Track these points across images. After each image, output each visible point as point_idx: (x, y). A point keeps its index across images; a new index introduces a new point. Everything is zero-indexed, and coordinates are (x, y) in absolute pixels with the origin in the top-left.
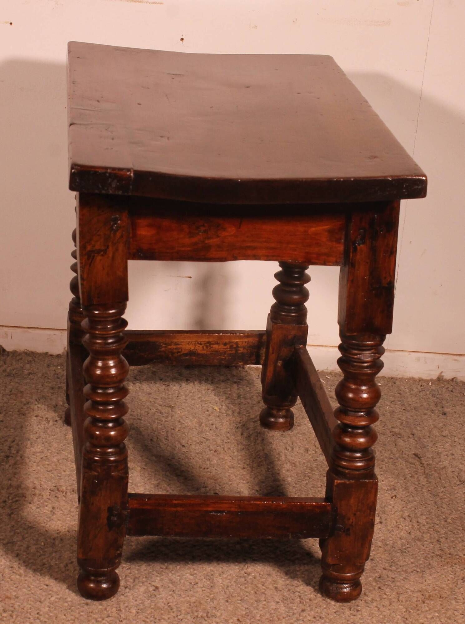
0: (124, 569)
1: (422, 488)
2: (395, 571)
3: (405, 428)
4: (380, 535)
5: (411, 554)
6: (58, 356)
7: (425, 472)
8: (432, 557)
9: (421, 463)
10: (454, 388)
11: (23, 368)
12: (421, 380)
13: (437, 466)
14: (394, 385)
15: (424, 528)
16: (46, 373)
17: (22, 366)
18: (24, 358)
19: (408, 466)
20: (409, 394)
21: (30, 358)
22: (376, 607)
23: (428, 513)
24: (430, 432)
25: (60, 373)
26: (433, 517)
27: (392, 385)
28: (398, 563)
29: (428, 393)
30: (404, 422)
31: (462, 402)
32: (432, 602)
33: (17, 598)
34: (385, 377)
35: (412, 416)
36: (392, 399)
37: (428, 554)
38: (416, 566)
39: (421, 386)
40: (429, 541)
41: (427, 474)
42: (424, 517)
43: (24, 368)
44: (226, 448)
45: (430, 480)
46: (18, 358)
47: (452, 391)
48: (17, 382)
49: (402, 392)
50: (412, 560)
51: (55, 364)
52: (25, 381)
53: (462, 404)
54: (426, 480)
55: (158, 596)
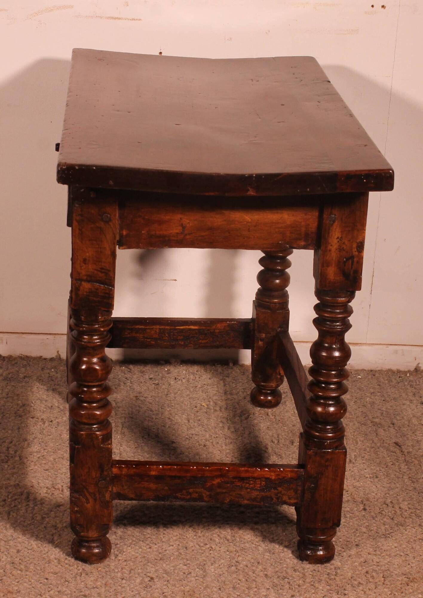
0: (120, 562)
1: (403, 475)
2: (380, 555)
3: (385, 418)
4: (364, 522)
5: (394, 539)
6: (52, 359)
7: (405, 460)
8: (415, 540)
9: (402, 451)
11: (18, 372)
12: (399, 371)
13: (417, 453)
14: (374, 377)
15: (406, 514)
16: (41, 376)
17: (18, 370)
18: (19, 362)
19: (389, 454)
20: (388, 385)
21: (25, 363)
22: (362, 590)
23: (410, 499)
24: (409, 421)
25: (54, 375)
26: (415, 502)
27: (372, 378)
28: (382, 548)
29: (406, 383)
30: (384, 412)
32: (416, 585)
33: (19, 592)
34: (365, 370)
35: (391, 406)
36: (372, 391)
37: (411, 538)
38: (399, 550)
39: (400, 377)
40: (411, 525)
41: (408, 461)
42: (406, 503)
43: (19, 372)
44: (214, 443)
45: (410, 467)
46: (13, 362)
48: (13, 386)
49: (381, 384)
50: (396, 545)
51: (49, 367)
52: (21, 385)
54: (406, 467)
55: (153, 586)
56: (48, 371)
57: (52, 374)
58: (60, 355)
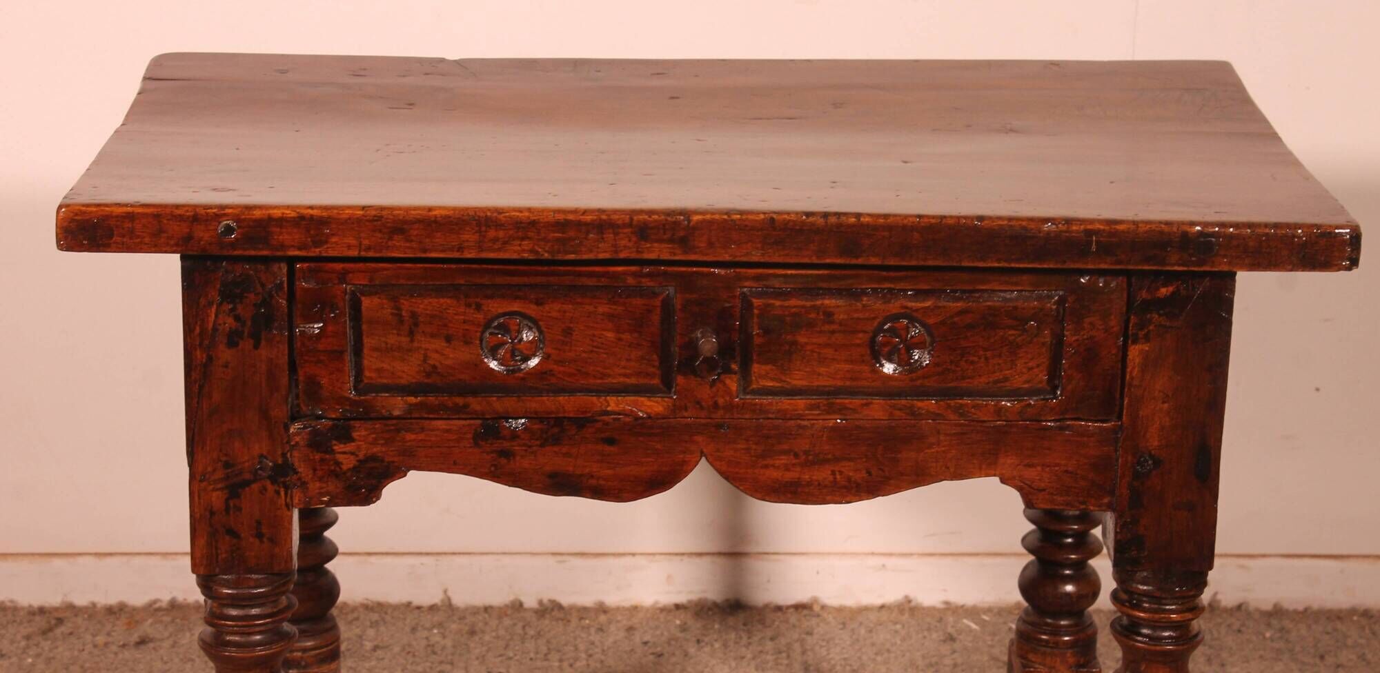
6: (433, 608)
10: (1243, 625)
11: (360, 637)
16: (410, 645)
17: (360, 633)
21: (375, 617)
25: (438, 642)
31: (1261, 652)
43: (364, 637)
46: (350, 617)
47: (1239, 631)
48: (351, 668)
51: (428, 625)
52: (367, 665)
53: (1261, 657)
56: (425, 634)
57: (435, 639)
58: (449, 599)
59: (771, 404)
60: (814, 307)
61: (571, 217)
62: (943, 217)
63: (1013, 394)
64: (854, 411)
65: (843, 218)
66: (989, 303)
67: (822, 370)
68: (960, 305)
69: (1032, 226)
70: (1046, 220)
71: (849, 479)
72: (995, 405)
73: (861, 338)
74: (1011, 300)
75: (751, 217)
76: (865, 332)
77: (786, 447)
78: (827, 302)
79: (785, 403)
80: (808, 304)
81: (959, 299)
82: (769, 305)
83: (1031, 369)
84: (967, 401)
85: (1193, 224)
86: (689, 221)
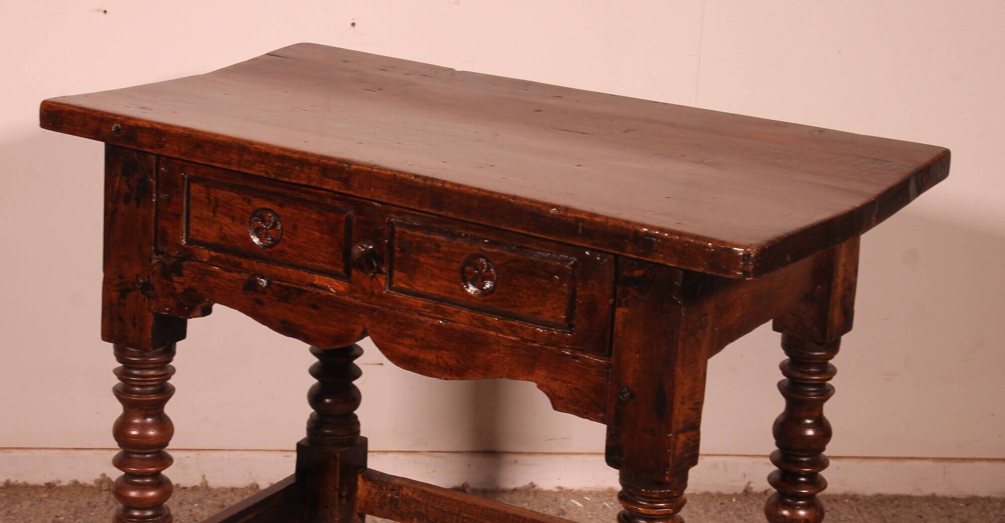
12: (720, 495)
59: (403, 299)
60: (429, 238)
61: (287, 154)
62: (493, 193)
63: (545, 324)
64: (450, 314)
65: (435, 183)
66: (531, 258)
67: (433, 283)
68: (513, 255)
69: (544, 208)
70: (553, 206)
71: (446, 363)
72: (533, 330)
73: (455, 266)
74: (544, 258)
75: (384, 172)
76: (458, 262)
77: (410, 332)
78: (437, 237)
79: (412, 300)
80: (426, 236)
81: (513, 251)
82: (404, 233)
83: (554, 309)
84: (516, 323)
85: (643, 226)
86: (350, 168)
